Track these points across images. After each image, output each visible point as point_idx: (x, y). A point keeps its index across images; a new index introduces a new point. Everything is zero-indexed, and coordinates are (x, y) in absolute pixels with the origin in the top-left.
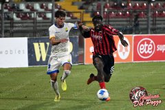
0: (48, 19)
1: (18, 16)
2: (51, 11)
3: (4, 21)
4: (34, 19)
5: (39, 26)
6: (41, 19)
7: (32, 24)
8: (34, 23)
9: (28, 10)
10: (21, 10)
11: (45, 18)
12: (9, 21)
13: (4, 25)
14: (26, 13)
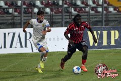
0: (99, 12)
1: (75, 10)
2: (102, 6)
3: (64, 14)
4: (88, 12)
5: (92, 18)
6: (93, 12)
7: (86, 17)
8: (88, 15)
9: (83, 5)
10: (78, 6)
11: (97, 11)
12: (68, 14)
13: (64, 17)
14: (81, 8)
